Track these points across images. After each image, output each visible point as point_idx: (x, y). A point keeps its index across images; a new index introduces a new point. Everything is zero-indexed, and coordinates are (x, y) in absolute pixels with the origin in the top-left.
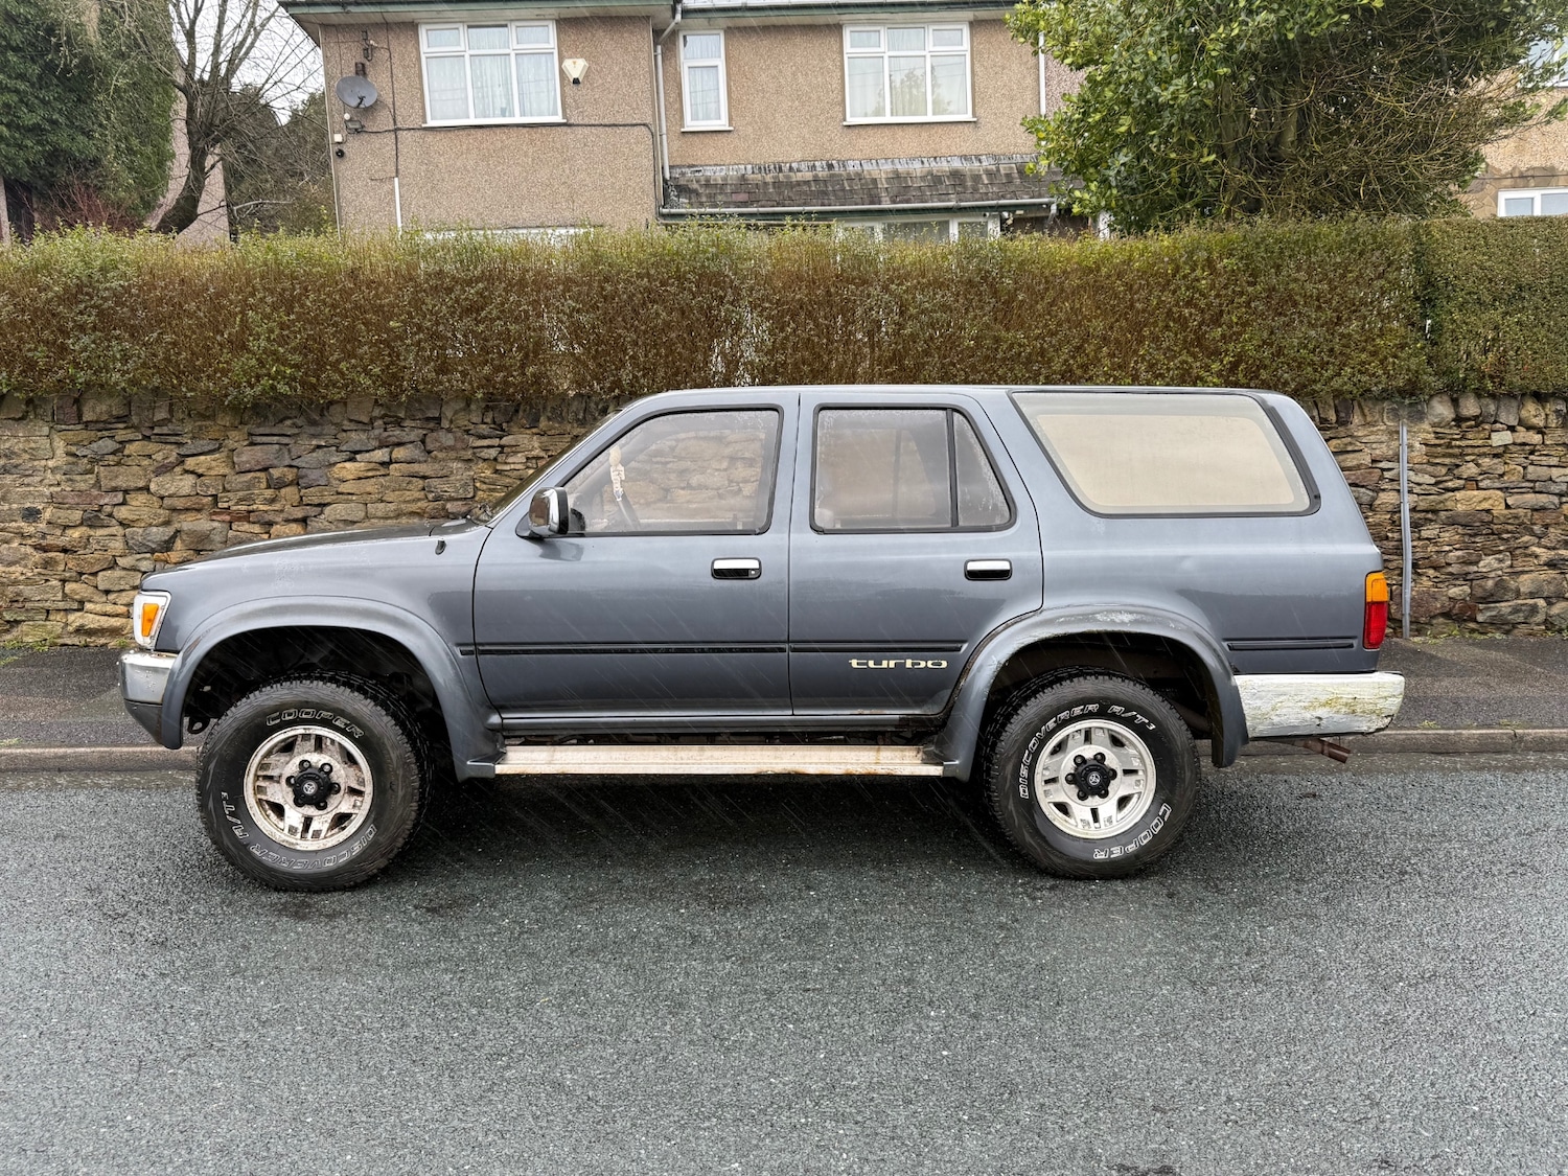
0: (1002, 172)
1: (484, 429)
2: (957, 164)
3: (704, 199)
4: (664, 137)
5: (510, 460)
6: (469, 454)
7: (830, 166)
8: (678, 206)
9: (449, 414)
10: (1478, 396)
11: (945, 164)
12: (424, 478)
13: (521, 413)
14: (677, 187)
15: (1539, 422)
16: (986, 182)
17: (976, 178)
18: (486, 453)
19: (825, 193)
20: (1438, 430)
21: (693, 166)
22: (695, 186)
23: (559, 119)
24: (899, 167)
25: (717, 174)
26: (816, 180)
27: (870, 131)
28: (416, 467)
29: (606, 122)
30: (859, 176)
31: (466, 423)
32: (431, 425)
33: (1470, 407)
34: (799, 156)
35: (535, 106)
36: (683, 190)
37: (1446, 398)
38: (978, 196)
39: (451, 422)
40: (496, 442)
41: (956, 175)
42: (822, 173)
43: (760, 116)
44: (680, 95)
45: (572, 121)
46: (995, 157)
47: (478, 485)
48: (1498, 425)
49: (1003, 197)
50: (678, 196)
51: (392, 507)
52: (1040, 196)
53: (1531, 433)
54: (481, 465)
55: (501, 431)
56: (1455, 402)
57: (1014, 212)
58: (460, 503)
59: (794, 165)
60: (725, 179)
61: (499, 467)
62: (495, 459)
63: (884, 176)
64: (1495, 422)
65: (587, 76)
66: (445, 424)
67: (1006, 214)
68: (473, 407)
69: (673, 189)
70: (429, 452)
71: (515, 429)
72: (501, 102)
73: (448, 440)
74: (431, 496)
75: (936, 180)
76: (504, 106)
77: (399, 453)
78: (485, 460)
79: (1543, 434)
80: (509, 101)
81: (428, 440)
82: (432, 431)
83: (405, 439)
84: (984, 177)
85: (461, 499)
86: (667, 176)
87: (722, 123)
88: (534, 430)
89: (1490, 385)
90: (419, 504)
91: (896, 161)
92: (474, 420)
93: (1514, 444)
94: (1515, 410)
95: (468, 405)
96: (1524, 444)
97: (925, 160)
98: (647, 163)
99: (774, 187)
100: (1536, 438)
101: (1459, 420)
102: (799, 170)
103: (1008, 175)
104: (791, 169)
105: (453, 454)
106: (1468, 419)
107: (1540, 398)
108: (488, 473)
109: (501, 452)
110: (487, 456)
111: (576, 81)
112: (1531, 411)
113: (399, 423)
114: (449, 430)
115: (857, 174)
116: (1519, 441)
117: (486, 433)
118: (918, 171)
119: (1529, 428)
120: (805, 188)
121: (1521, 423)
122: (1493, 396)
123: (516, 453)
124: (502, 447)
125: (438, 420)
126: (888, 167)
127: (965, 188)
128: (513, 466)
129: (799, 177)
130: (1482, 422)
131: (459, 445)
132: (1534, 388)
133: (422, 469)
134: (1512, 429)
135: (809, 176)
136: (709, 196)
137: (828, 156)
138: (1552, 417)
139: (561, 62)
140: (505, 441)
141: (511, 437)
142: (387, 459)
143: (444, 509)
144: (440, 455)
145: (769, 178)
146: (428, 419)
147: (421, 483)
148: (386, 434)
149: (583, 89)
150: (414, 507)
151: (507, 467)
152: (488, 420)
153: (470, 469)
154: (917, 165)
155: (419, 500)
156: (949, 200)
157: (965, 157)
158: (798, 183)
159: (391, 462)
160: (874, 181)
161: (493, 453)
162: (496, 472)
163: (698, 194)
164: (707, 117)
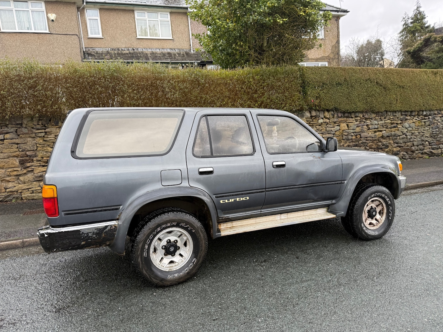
0: (181, 53)
1: (38, 127)
2: (169, 51)
3: (96, 57)
4: (83, 39)
5: (49, 136)
6: (34, 135)
7: (134, 50)
8: (88, 59)
9: (25, 122)
10: (315, 111)
11: (166, 50)
12: (18, 144)
13: (52, 121)
14: (87, 53)
15: (328, 117)
16: (177, 56)
17: (175, 55)
18: (40, 135)
19: (133, 57)
20: (307, 119)
21: (92, 48)
22: (93, 53)
23: (47, 32)
24: (153, 51)
25: (100, 50)
26: (130, 53)
27: (144, 40)
28: (14, 141)
29: (63, 33)
30: (142, 52)
31: (32, 125)
32: (19, 126)
33: (314, 113)
34: (124, 46)
35: (39, 27)
36: (89, 54)
37: (308, 111)
38: (176, 60)
39: (26, 125)
40: (43, 131)
41: (169, 53)
42: (132, 51)
43: (112, 34)
44: (87, 27)
45: (52, 33)
46: (179, 49)
47: (38, 145)
48: (320, 118)
49: (183, 60)
50: (88, 56)
51: (6, 154)
52: (192, 60)
53: (327, 119)
54: (38, 138)
55: (45, 127)
56: (310, 112)
57: (186, 64)
58: (32, 152)
59: (123, 49)
60: (102, 52)
61: (45, 139)
62: (44, 136)
63: (149, 53)
64: (319, 117)
65: (56, 19)
66: (24, 126)
67: (183, 65)
68: (34, 119)
69: (86, 54)
70: (19, 135)
71: (50, 126)
72: (27, 25)
73: (25, 131)
74: (20, 150)
75: (164, 55)
76: (28, 27)
77: (7, 136)
78: (40, 137)
79: (329, 119)
80: (30, 25)
81: (18, 131)
82: (19, 128)
83: (10, 131)
84: (177, 54)
85: (32, 150)
86: (84, 50)
87: (100, 36)
88: (57, 126)
89: (318, 108)
90: (16, 153)
91: (152, 49)
92: (35, 124)
93: (323, 122)
94: (323, 114)
95: (32, 119)
96: (326, 122)
97: (160, 49)
98: (78, 46)
99: (118, 55)
100: (328, 121)
101: (311, 117)
102: (124, 50)
103: (183, 54)
104: (122, 50)
105: (28, 136)
106: (313, 117)
107: (328, 111)
108: (41, 141)
109: (46, 134)
110: (40, 136)
111: (53, 20)
112: (327, 114)
113: (6, 126)
114: (26, 128)
115: (141, 52)
116: (324, 121)
117: (39, 128)
118: (159, 52)
119: (326, 118)
120: (127, 55)
121: (324, 117)
122: (318, 111)
123: (51, 134)
124: (46, 132)
125: (21, 124)
126: (150, 50)
127: (172, 57)
128: (50, 139)
129: (125, 52)
130: (316, 117)
131: (30, 132)
132: (327, 108)
133: (17, 141)
134: (322, 118)
135: (128, 52)
136: (98, 56)
137: (133, 46)
138: (331, 115)
139: (47, 15)
140: (47, 130)
141: (48, 129)
142: (3, 138)
143: (26, 154)
144: (23, 136)
145: (116, 52)
146: (18, 124)
147: (16, 145)
148: (2, 130)
149: (55, 23)
150: (15, 154)
151: (48, 139)
152: (40, 124)
153: (34, 140)
154: (158, 50)
155: (16, 151)
156: (168, 60)
157: (171, 49)
158: (125, 54)
159: (4, 139)
160: (147, 54)
161: (43, 134)
162: (44, 140)
163: (94, 56)
164: (96, 34)
